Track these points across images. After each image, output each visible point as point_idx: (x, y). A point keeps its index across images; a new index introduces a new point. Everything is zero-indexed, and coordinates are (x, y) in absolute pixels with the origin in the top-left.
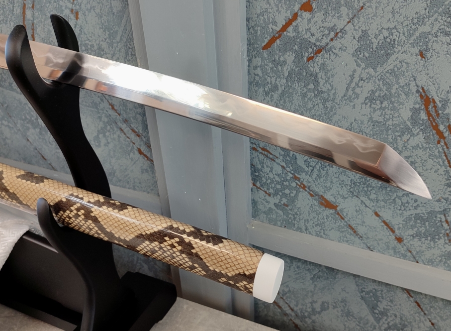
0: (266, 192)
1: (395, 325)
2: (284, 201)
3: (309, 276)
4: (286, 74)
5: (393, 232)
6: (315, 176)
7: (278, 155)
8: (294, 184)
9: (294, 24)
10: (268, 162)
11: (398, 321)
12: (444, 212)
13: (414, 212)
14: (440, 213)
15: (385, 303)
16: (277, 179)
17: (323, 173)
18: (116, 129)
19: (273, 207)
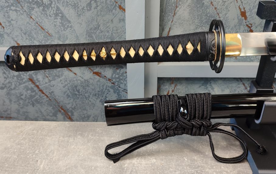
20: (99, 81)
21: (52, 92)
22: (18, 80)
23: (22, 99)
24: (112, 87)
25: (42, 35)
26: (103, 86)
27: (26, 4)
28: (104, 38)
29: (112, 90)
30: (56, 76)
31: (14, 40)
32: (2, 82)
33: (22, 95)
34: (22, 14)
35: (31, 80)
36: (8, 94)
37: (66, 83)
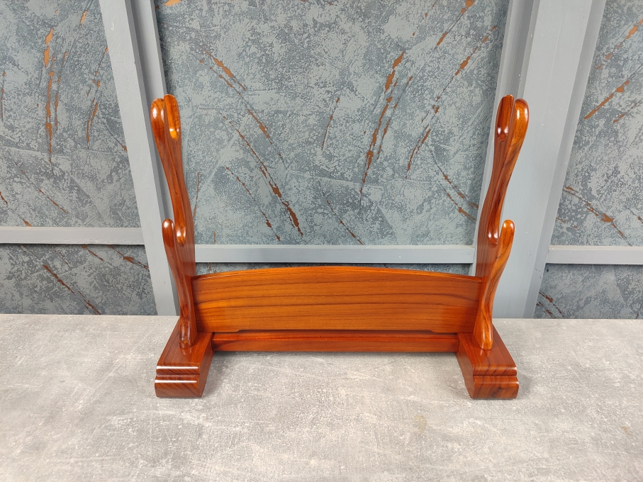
0: (562, 220)
1: (639, 298)
2: (575, 223)
3: (581, 279)
4: (597, 133)
6: (602, 200)
7: (578, 190)
8: (585, 210)
9: (610, 101)
10: (570, 197)
15: (633, 283)
16: (574, 208)
17: (609, 196)
18: (443, 195)
19: (565, 230)
20: (132, 268)
21: (75, 283)
22: (30, 267)
23: (36, 291)
25: (56, 211)
26: (138, 274)
27: (33, 175)
28: (133, 215)
30: (78, 262)
31: (21, 218)
32: (9, 270)
33: (36, 287)
34: (29, 187)
35: (46, 267)
36: (18, 285)
37: (91, 271)
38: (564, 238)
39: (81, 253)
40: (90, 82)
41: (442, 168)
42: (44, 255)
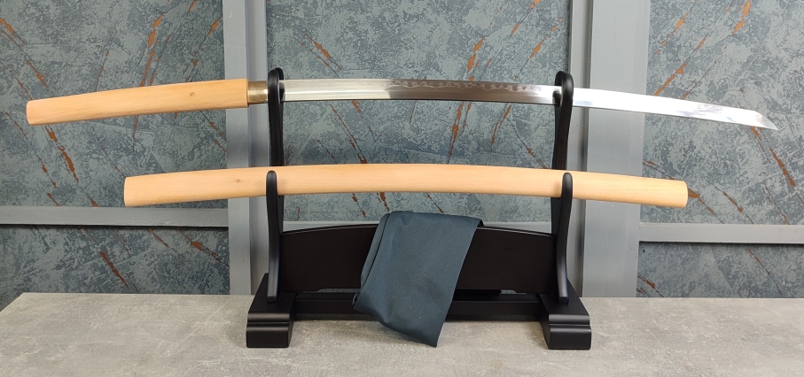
1: (744, 284)
5: (736, 204)
6: (685, 175)
9: (673, 80)
11: (746, 280)
12: (764, 182)
13: (747, 186)
14: (762, 183)
15: (735, 266)
17: (690, 171)
20: (198, 256)
21: (132, 273)
23: (85, 284)
24: (216, 266)
26: (204, 263)
27: (112, 151)
29: (216, 271)
30: (139, 248)
31: (88, 197)
32: (61, 258)
33: (86, 278)
34: (105, 164)
35: (103, 254)
36: (66, 276)
37: (153, 259)
38: (655, 215)
39: (145, 238)
40: (189, 61)
41: (525, 141)
42: (104, 240)
